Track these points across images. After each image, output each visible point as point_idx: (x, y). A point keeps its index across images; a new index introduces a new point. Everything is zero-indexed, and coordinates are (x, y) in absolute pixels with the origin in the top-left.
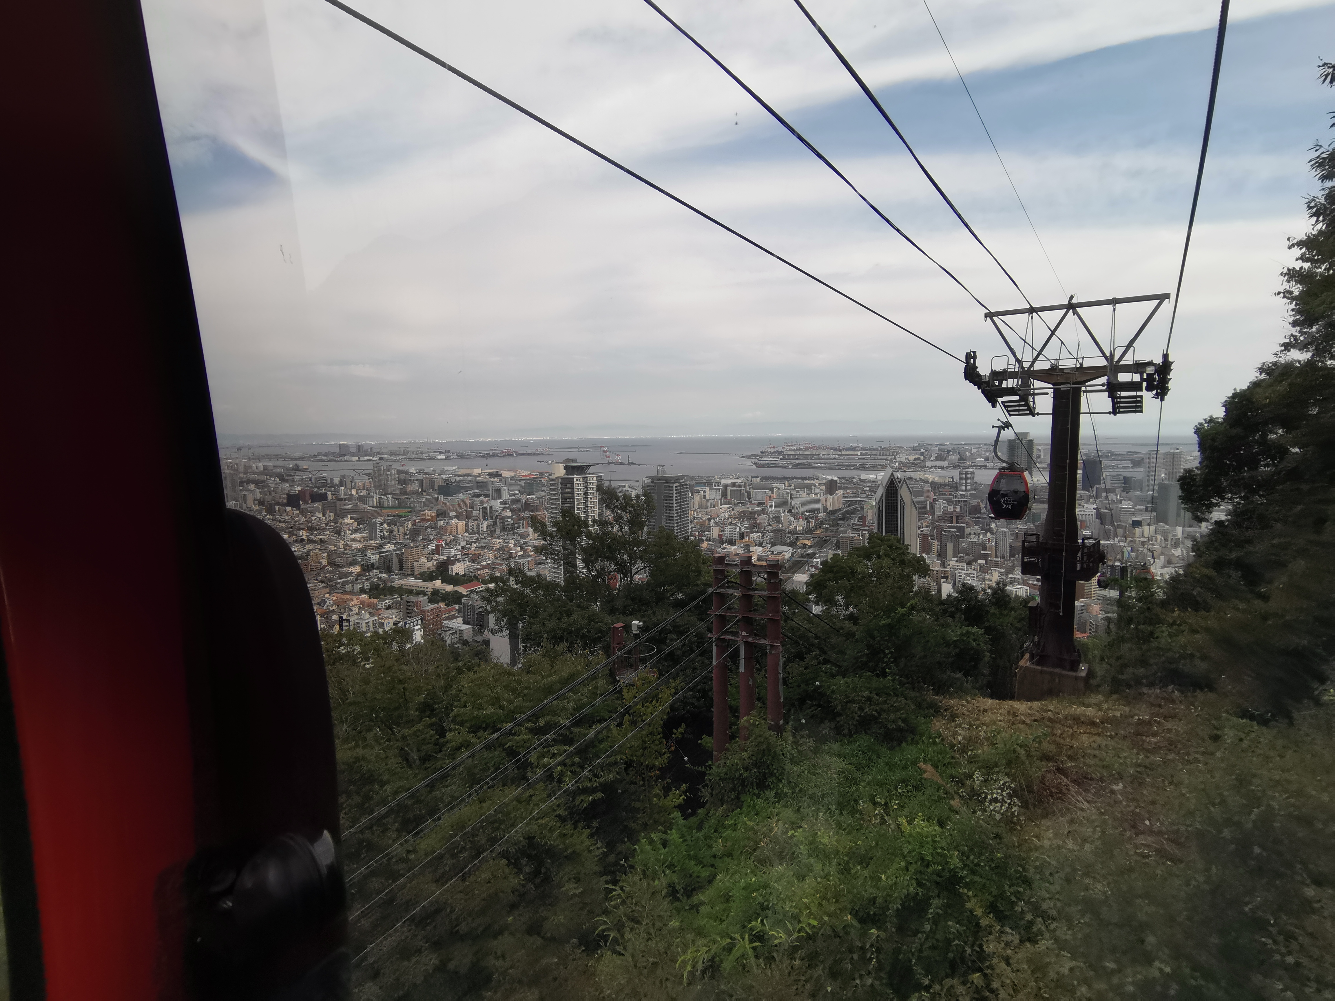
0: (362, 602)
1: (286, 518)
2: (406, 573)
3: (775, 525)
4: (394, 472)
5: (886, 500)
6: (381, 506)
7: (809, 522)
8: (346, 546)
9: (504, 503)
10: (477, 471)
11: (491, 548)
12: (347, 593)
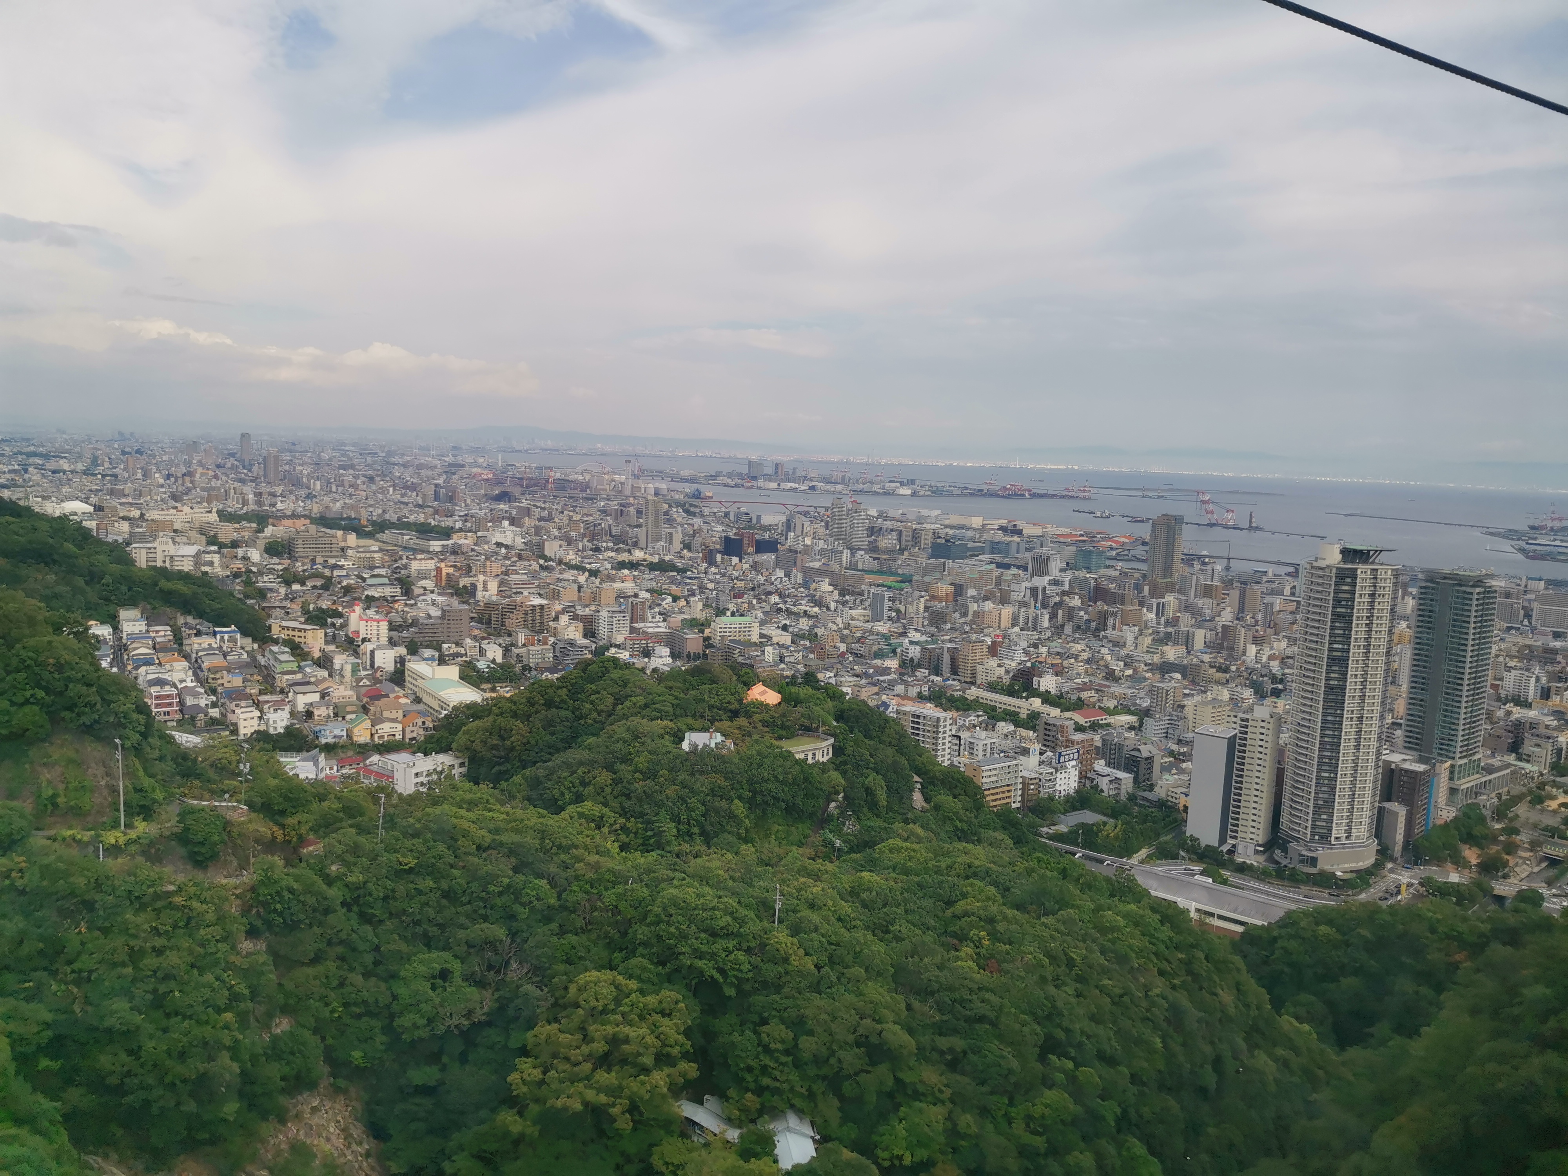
2: (963, 679)
9: (1055, 582)
12: (905, 697)
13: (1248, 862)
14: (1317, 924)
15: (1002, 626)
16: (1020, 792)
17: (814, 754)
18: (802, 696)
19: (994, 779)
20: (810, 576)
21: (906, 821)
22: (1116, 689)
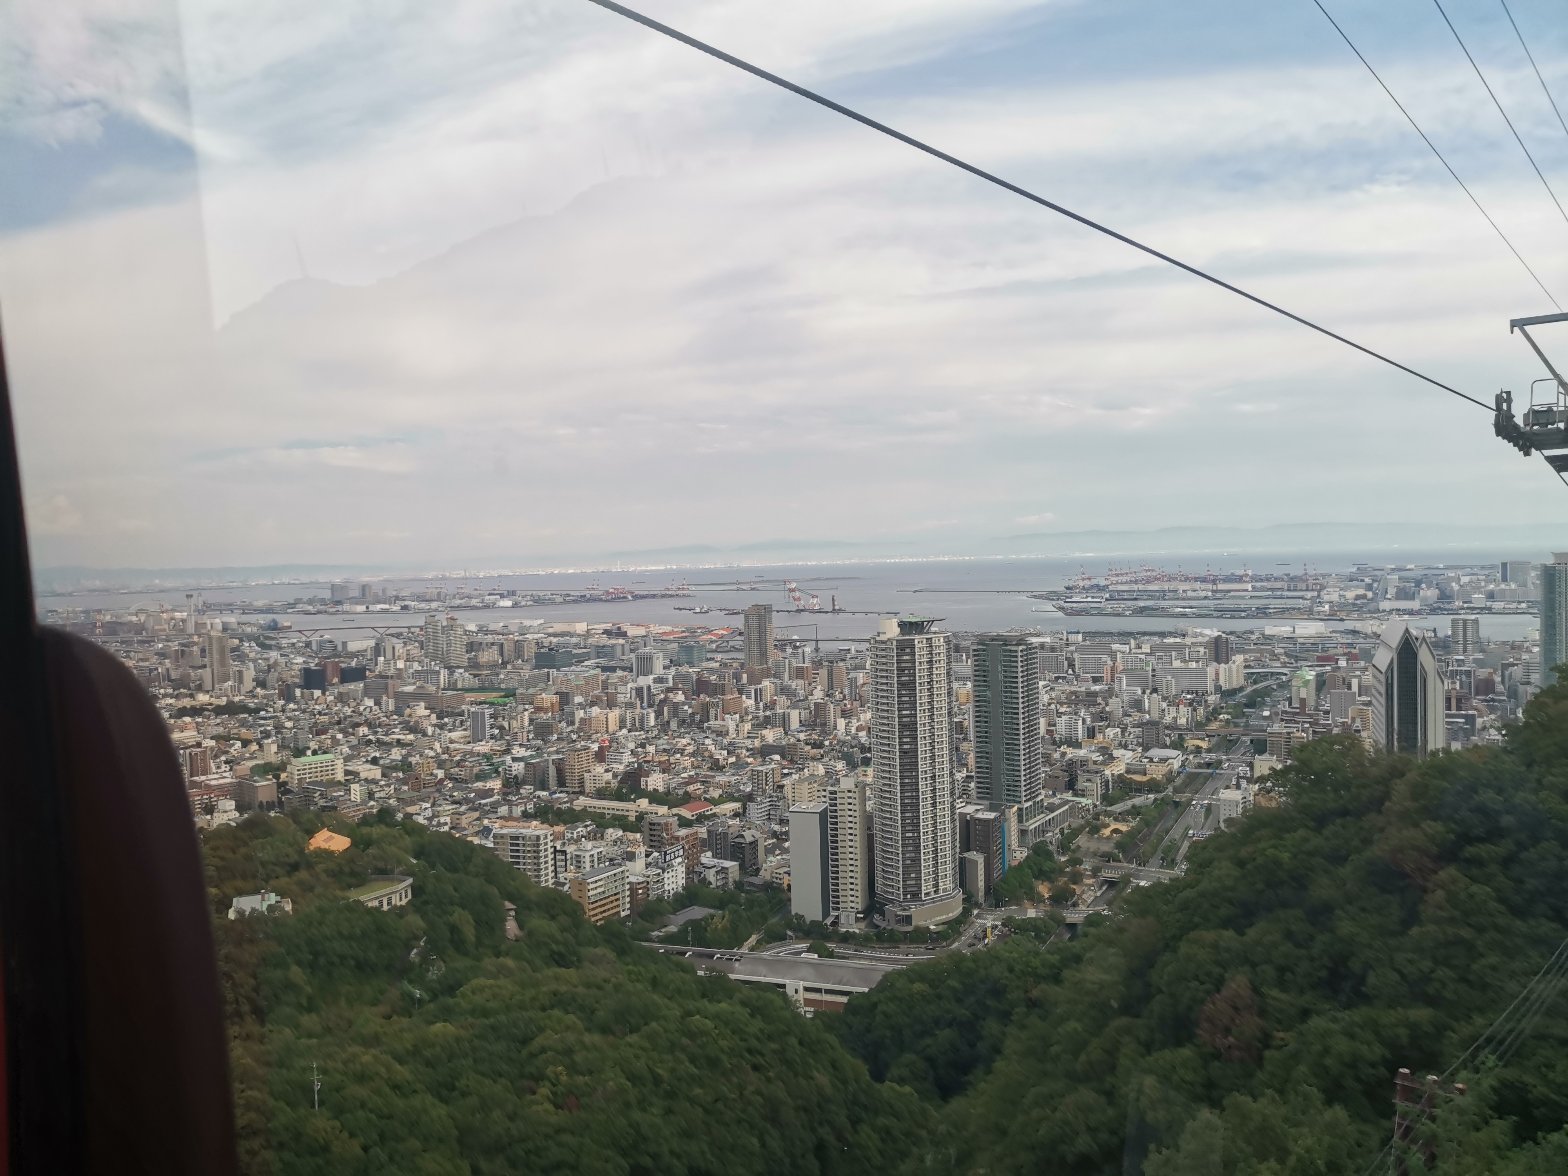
2: (574, 790)
3: (1137, 716)
7: (1194, 709)
9: (660, 680)
12: (509, 818)
13: (851, 930)
14: (912, 982)
15: (610, 730)
16: (628, 899)
17: (390, 900)
18: (375, 836)
19: (601, 890)
20: (404, 701)
21: (498, 955)
22: (721, 779)
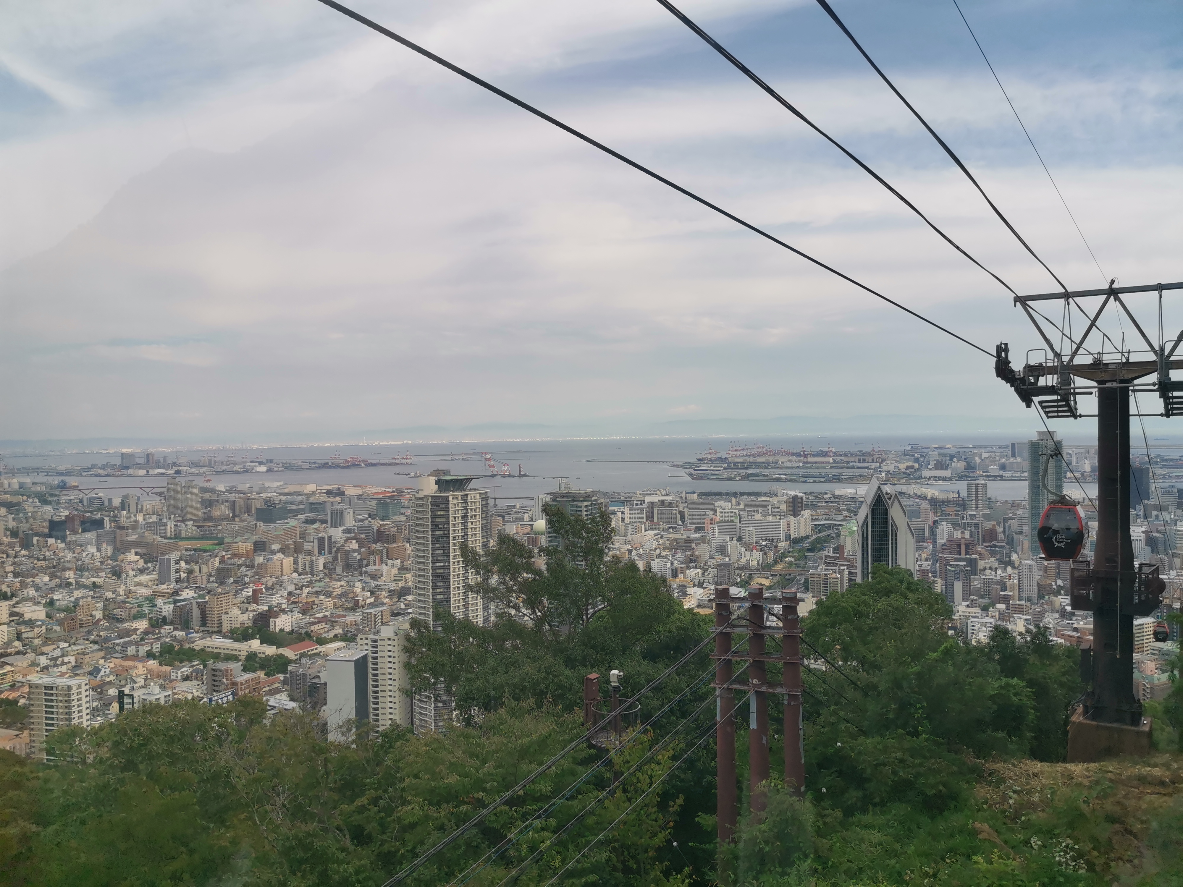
0: (150, 671)
1: (47, 554)
2: (211, 629)
3: (719, 559)
4: (196, 490)
5: (873, 523)
6: (177, 536)
7: (765, 554)
8: (128, 592)
9: (348, 531)
10: (310, 488)
11: (328, 594)
12: (130, 657)
20: (123, 548)
